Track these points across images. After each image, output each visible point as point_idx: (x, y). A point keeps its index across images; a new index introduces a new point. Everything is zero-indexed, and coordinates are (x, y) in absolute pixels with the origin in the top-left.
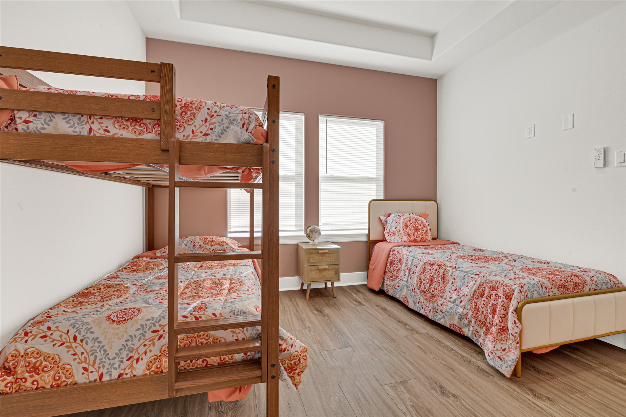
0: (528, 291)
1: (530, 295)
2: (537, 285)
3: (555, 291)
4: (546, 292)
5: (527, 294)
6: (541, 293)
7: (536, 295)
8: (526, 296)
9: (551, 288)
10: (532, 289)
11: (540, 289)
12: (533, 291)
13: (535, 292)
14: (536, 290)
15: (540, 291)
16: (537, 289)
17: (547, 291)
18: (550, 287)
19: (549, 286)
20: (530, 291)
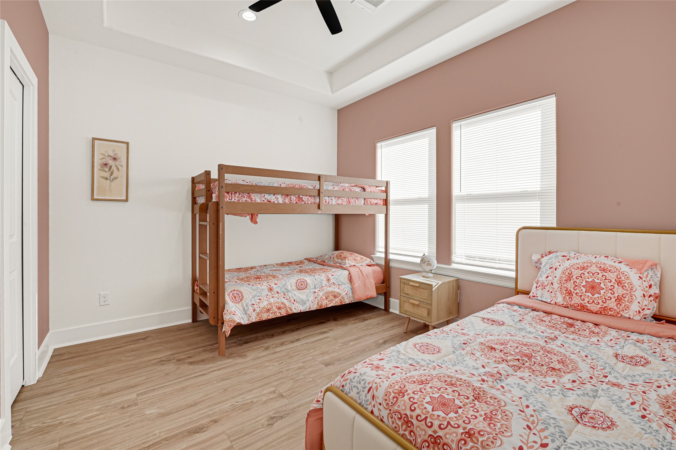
0: (349, 381)
1: (347, 388)
2: (365, 384)
3: (385, 413)
4: (370, 403)
5: (346, 384)
6: (363, 397)
7: (353, 394)
8: (343, 386)
9: (380, 404)
10: (355, 384)
11: (363, 391)
12: (354, 387)
13: (355, 390)
14: (358, 389)
15: (364, 394)
16: (360, 388)
17: (373, 403)
18: (379, 401)
19: (378, 398)
20: (352, 384)
